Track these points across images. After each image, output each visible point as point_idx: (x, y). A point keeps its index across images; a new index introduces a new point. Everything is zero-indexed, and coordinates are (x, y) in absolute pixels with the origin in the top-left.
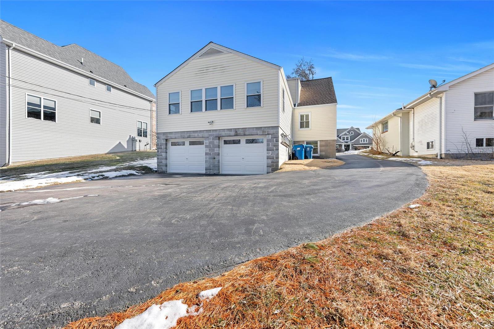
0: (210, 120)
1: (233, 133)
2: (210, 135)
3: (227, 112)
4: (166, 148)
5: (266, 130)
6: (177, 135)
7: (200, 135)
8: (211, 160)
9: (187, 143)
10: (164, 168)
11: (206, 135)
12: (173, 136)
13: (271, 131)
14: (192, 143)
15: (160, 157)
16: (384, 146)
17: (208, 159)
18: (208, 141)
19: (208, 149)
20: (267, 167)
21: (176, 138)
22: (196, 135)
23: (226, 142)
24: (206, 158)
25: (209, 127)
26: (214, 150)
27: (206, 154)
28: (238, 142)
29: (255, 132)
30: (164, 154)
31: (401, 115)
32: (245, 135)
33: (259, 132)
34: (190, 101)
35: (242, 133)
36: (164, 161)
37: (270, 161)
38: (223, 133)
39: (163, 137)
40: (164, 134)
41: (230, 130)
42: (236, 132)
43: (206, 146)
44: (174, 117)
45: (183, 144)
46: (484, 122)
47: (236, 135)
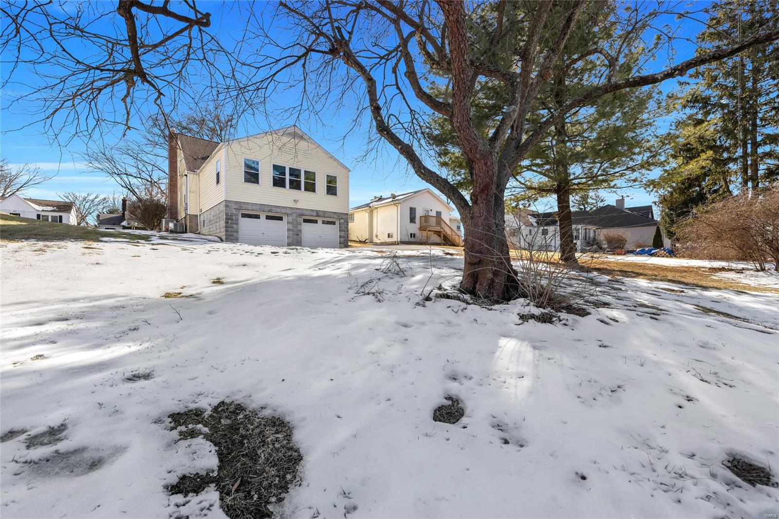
0: (295, 198)
1: (315, 214)
2: (294, 213)
3: (309, 194)
4: (237, 220)
6: (254, 208)
7: (283, 211)
8: (295, 237)
9: (263, 217)
11: (289, 212)
12: (250, 207)
13: (344, 217)
14: (268, 218)
15: (230, 229)
17: (291, 235)
18: (289, 218)
19: (291, 225)
20: (340, 243)
21: (253, 210)
22: (279, 210)
23: (305, 221)
24: (288, 234)
25: (293, 205)
26: (296, 227)
27: (289, 230)
28: (316, 222)
29: (332, 215)
30: (235, 227)
31: (368, 211)
32: (324, 217)
33: (336, 216)
34: (272, 174)
35: (322, 215)
36: (235, 235)
37: (342, 239)
38: (306, 213)
39: (233, 206)
40: (236, 203)
41: (313, 211)
42: (318, 213)
43: (288, 223)
44: (251, 186)
45: (257, 217)
46: (412, 225)
47: (318, 216)
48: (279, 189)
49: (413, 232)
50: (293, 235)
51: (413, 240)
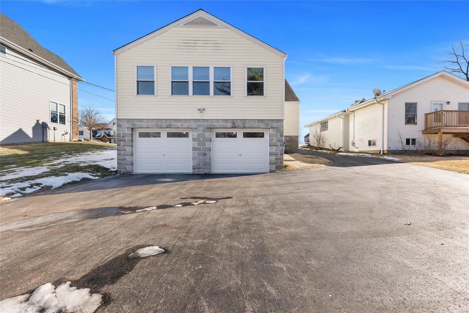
0: (200, 107)
1: (229, 125)
2: (199, 126)
3: (223, 99)
4: (132, 141)
5: (270, 123)
6: (150, 124)
7: (186, 125)
8: (201, 157)
9: (164, 134)
10: (129, 168)
11: (194, 125)
12: (144, 124)
13: (275, 125)
14: (170, 135)
15: (122, 152)
16: (324, 142)
17: (196, 155)
18: (196, 133)
19: (196, 143)
20: (270, 164)
21: (148, 127)
22: (179, 124)
23: (218, 135)
24: (193, 154)
25: (198, 116)
26: (204, 145)
27: (194, 149)
28: (234, 135)
29: (256, 124)
30: (128, 149)
31: (343, 116)
32: (244, 128)
33: (262, 125)
34: (170, 80)
35: (241, 125)
36: (128, 158)
37: (273, 158)
38: (217, 124)
39: (126, 125)
40: (129, 120)
41: (226, 121)
42: (234, 124)
43: (194, 140)
44: (145, 98)
45: (158, 135)
46: (411, 127)
47: (234, 127)
48: (180, 99)
49: (411, 137)
50: (198, 155)
51: (411, 147)
